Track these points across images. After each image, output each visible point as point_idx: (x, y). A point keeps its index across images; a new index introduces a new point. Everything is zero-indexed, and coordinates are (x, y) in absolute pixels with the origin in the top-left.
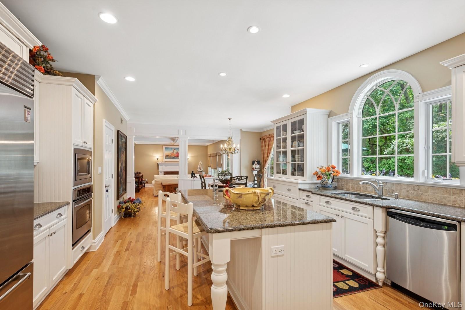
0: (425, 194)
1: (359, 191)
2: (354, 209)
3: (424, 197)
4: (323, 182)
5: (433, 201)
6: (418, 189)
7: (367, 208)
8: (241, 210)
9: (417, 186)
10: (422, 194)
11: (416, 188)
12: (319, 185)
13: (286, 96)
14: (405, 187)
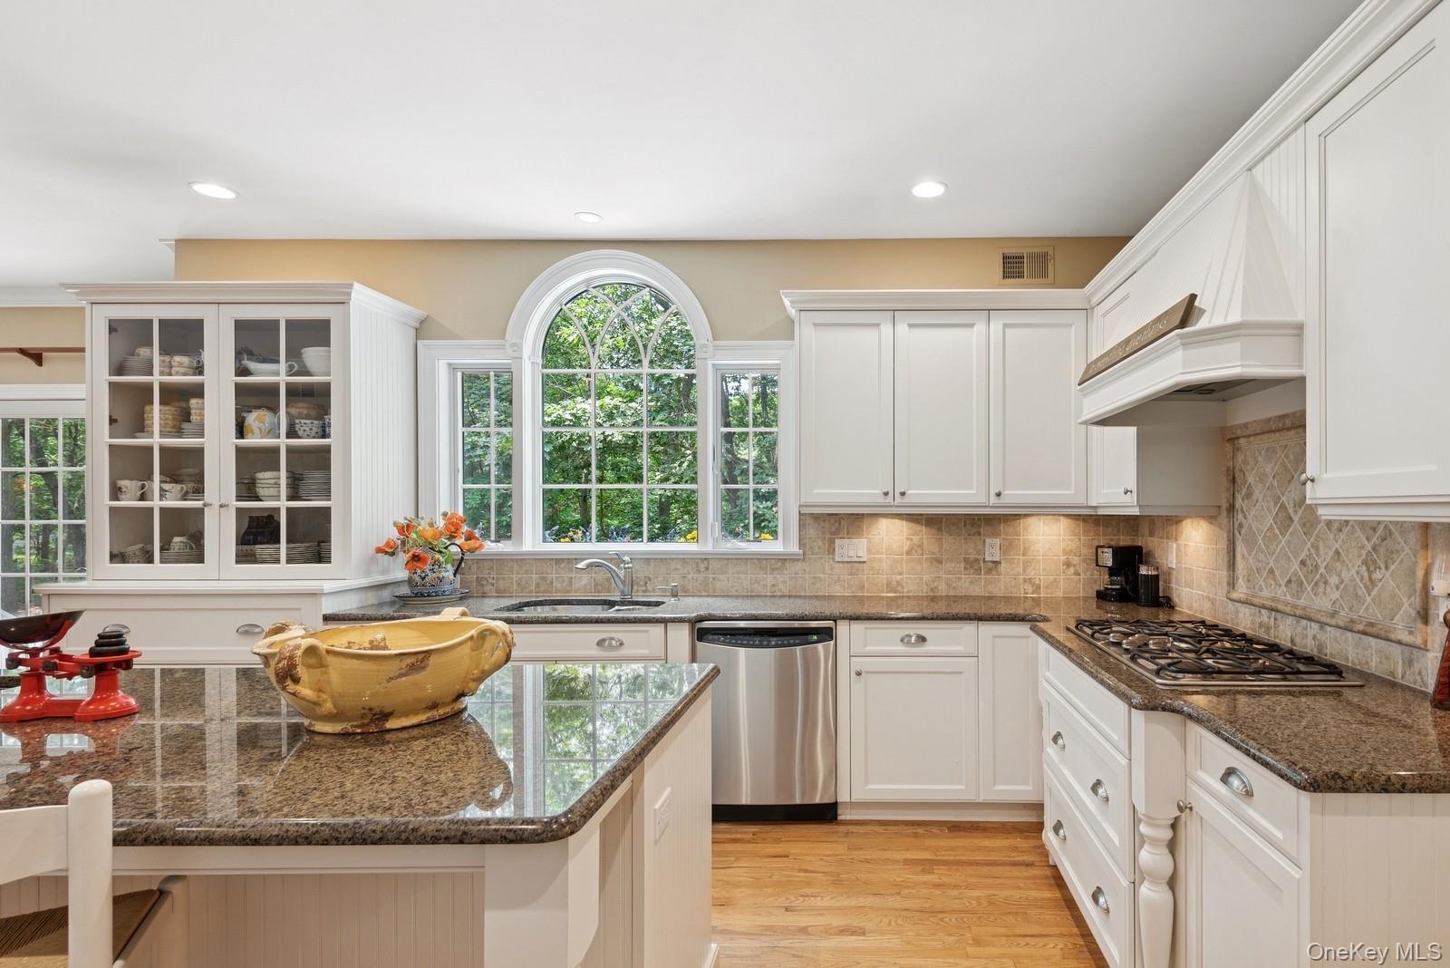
0: (721, 577)
1: (546, 592)
2: (600, 643)
3: (718, 585)
4: (423, 579)
5: (737, 591)
6: (707, 569)
7: (647, 631)
8: (388, 737)
9: (704, 560)
10: (714, 579)
11: (702, 566)
12: (405, 590)
13: (211, 190)
14: (679, 566)
